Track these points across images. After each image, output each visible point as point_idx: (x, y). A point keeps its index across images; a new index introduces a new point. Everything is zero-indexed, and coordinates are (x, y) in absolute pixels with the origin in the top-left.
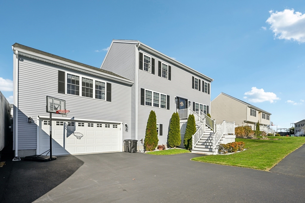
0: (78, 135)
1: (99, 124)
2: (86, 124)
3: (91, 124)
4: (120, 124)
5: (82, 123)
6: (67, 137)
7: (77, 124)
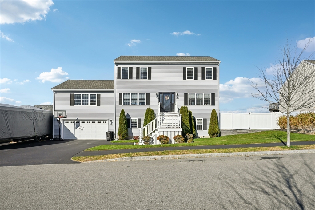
0: (81, 128)
1: (94, 121)
2: (86, 121)
3: (88, 121)
4: (107, 120)
5: (83, 121)
6: (76, 129)
7: (81, 121)
